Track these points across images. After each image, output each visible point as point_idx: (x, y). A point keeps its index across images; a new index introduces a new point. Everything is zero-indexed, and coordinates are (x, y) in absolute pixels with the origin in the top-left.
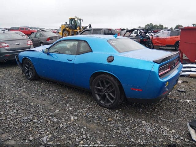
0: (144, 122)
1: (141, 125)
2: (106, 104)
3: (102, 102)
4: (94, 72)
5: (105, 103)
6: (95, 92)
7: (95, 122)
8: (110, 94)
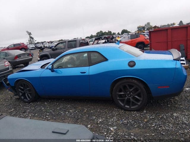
0: (175, 114)
1: (174, 117)
2: (132, 107)
3: (126, 106)
4: (115, 79)
5: (130, 107)
6: (118, 98)
7: (135, 126)
8: (135, 96)
